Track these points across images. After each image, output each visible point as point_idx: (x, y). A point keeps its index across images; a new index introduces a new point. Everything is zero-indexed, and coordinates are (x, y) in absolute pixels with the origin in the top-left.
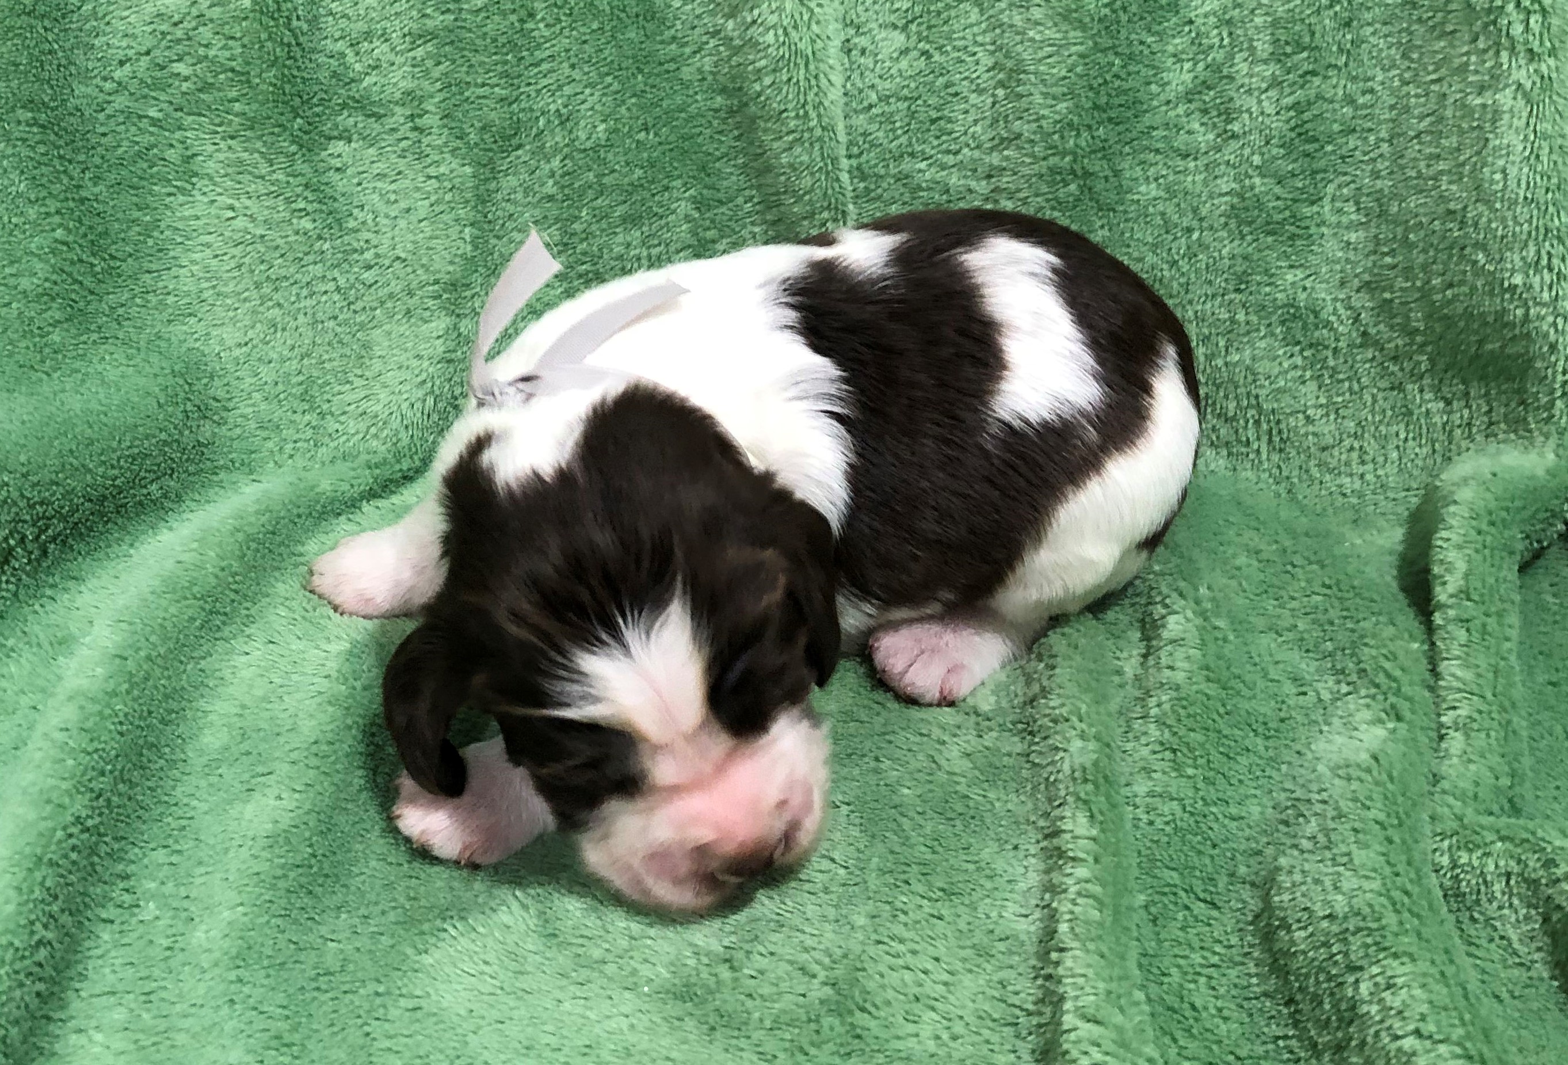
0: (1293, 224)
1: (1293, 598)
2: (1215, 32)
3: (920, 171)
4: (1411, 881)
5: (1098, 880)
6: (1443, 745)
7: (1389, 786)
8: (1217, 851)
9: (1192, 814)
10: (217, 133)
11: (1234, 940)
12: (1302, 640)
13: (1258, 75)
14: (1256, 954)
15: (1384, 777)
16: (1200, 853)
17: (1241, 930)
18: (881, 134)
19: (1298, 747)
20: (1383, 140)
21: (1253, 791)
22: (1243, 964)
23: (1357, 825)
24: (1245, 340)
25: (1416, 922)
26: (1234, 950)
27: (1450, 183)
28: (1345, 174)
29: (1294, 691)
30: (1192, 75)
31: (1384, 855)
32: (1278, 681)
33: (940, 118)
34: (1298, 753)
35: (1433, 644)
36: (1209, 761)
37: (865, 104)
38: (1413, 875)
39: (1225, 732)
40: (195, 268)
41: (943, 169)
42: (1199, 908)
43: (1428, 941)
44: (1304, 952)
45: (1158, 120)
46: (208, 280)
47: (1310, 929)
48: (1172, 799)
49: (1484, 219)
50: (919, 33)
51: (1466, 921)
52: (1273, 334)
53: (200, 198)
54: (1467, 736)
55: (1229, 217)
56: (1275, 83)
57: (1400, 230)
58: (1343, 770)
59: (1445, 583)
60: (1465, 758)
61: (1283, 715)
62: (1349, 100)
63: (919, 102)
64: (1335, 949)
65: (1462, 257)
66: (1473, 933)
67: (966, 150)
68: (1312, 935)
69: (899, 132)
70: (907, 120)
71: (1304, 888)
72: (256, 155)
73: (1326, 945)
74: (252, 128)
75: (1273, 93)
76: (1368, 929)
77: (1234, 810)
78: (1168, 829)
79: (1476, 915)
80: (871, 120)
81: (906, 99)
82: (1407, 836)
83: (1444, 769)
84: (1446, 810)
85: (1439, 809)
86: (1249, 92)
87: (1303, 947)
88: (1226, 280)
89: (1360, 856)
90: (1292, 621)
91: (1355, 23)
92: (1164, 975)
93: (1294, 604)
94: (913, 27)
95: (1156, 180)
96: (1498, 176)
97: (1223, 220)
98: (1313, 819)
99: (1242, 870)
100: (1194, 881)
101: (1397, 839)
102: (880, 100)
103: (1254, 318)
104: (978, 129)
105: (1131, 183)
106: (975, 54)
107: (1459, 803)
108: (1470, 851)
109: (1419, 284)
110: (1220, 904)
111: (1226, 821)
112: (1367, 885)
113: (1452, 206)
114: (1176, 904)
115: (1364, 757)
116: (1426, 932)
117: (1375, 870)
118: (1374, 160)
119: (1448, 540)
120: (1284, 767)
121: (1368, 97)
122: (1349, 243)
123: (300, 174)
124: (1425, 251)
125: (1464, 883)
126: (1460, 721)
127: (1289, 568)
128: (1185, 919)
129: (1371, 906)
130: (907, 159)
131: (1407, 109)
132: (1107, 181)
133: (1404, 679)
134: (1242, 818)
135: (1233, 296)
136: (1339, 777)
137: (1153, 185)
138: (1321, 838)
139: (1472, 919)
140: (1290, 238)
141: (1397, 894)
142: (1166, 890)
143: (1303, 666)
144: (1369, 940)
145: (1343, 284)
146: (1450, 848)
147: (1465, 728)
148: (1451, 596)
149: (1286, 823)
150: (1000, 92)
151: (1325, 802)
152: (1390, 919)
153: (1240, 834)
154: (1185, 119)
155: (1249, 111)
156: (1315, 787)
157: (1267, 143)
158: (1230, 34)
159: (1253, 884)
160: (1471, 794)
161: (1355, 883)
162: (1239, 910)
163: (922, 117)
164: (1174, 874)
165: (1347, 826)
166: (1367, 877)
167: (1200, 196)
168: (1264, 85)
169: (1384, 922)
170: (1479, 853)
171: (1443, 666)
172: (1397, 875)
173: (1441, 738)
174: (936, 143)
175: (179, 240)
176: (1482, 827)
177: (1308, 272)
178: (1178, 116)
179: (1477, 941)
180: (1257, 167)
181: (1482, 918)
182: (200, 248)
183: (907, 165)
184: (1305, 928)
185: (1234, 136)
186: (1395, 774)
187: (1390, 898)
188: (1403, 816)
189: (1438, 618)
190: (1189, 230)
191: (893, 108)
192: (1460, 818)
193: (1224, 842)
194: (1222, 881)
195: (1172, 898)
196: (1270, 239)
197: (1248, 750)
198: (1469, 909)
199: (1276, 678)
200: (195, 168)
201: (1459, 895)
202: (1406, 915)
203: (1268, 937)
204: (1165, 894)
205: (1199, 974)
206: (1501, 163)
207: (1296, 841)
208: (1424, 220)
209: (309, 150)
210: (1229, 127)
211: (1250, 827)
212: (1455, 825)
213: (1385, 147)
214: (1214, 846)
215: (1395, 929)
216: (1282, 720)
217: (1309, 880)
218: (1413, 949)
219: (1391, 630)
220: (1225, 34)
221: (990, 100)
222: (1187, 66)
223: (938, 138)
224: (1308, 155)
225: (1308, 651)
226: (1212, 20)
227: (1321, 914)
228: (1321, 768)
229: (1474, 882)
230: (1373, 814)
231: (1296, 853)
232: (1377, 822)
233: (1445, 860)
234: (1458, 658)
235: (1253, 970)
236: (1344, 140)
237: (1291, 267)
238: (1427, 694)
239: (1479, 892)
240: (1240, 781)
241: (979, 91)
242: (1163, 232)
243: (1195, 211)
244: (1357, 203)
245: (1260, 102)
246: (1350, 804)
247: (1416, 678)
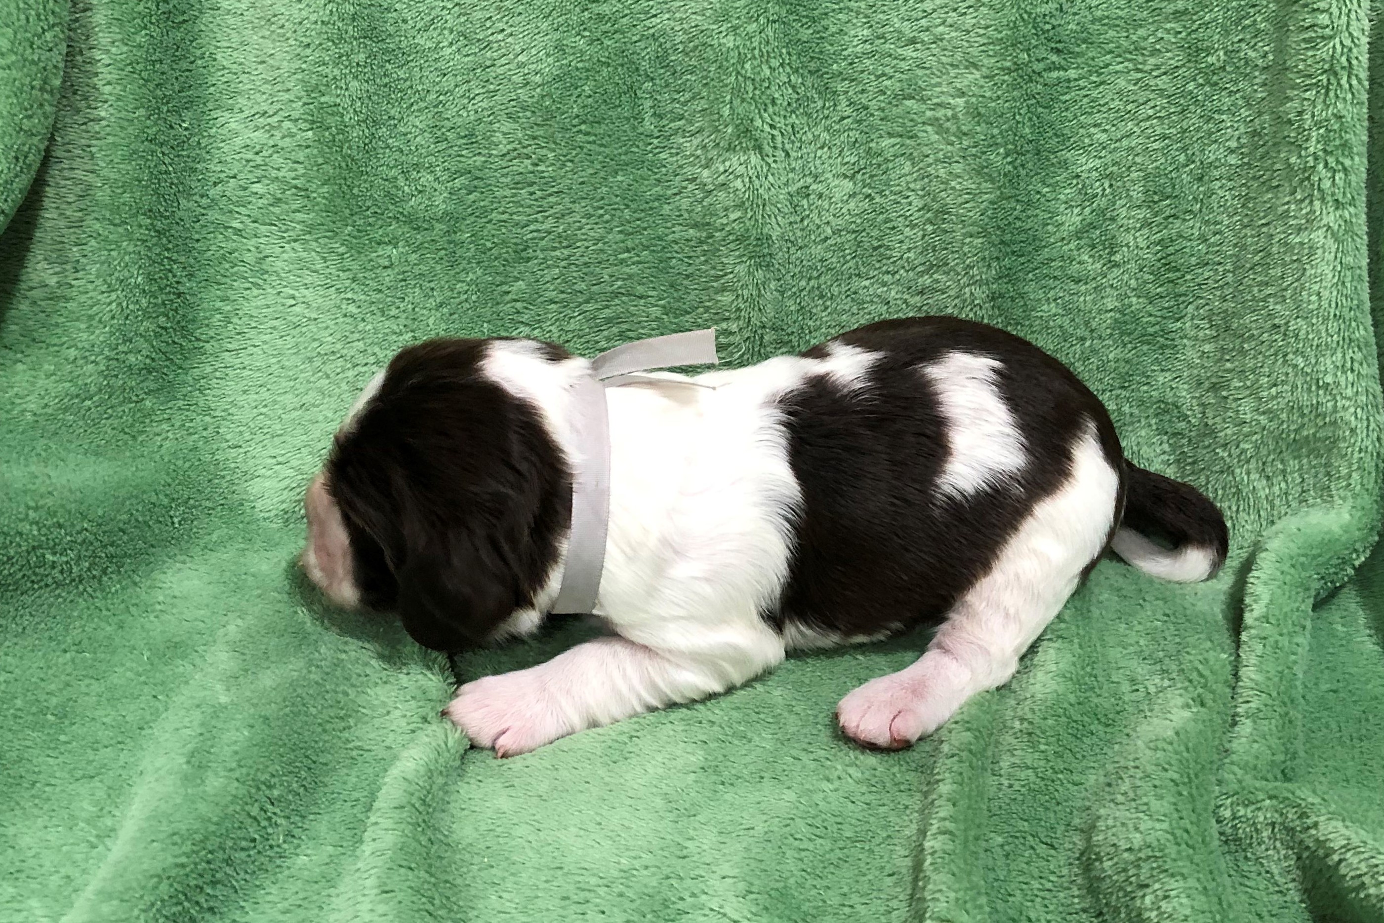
0: (1162, 336)
1: (1140, 623)
2: (1098, 183)
3: (865, 287)
4: (1192, 823)
5: (953, 819)
6: (1236, 729)
7: (1185, 754)
8: (1060, 807)
9: (1043, 779)
10: (284, 238)
11: (1065, 871)
12: (1142, 651)
13: (1134, 217)
14: (1079, 882)
15: (1182, 748)
16: (1047, 809)
17: (1071, 864)
18: (834, 260)
19: (1126, 731)
20: (1229, 271)
21: (1092, 764)
22: (1069, 889)
23: (1157, 783)
24: (1130, 429)
25: (1191, 851)
26: (1063, 879)
27: (1276, 304)
28: (1202, 298)
29: (1129, 689)
30: (1080, 218)
31: (1175, 804)
32: (1118, 683)
33: (880, 246)
34: (1128, 735)
35: (1239, 656)
36: (1059, 740)
37: (823, 237)
38: (1194, 819)
39: (1075, 718)
40: (265, 347)
41: (884, 286)
42: (1042, 849)
43: (1198, 865)
44: (1110, 877)
45: (1055, 254)
46: (274, 356)
47: (1116, 860)
48: (1028, 768)
49: (1303, 332)
50: (863, 181)
51: (1241, 859)
52: (1150, 426)
53: (270, 290)
54: (1255, 722)
55: (1113, 329)
56: (1147, 224)
57: (1238, 341)
58: (1153, 746)
59: (1252, 610)
60: (1251, 739)
61: (1118, 708)
62: (1204, 239)
63: (864, 234)
64: (1130, 873)
65: (1285, 361)
66: (1245, 868)
67: (902, 271)
68: (1117, 863)
69: (849, 257)
70: (854, 248)
71: (1114, 830)
72: (313, 253)
73: (1125, 870)
74: (310, 233)
75: (1145, 231)
76: (1155, 857)
77: (1076, 778)
78: (1023, 790)
79: (1249, 855)
80: (827, 249)
81: (854, 232)
82: (1194, 791)
83: (1235, 745)
84: (1232, 776)
85: (1226, 776)
86: (1127, 230)
87: (1109, 872)
88: (1113, 379)
89: (1155, 805)
90: (1136, 639)
91: (1206, 178)
92: (1010, 895)
93: (1140, 628)
94: (859, 176)
95: (1055, 300)
96: (1314, 298)
97: (1109, 331)
98: (1127, 780)
99: (1076, 821)
100: (1040, 829)
101: (1185, 793)
102: (834, 233)
103: (1136, 411)
104: (911, 255)
105: (1034, 303)
106: (908, 197)
107: (1241, 772)
108: (1247, 806)
109: (1248, 383)
110: (1056, 846)
111: (1069, 786)
112: (1158, 826)
113: (1277, 321)
114: (1024, 844)
115: (1170, 733)
116: (1197, 859)
117: (1165, 815)
118: (1222, 287)
119: (1258, 578)
120: (1116, 747)
121: (1218, 237)
122: (1204, 353)
123: (349, 270)
124: (1255, 357)
125: (1241, 831)
126: (1251, 712)
127: (1141, 601)
128: (1030, 857)
129: (1158, 840)
130: (855, 279)
131: (1244, 248)
132: (1013, 301)
133: (1211, 678)
134: (1082, 784)
135: (1119, 392)
136: (1150, 748)
137: (1053, 305)
138: (1131, 795)
139: (1246, 858)
140: (1161, 348)
141: (1179, 833)
142: (1018, 834)
143: (1139, 670)
144: (1155, 865)
145: (1200, 384)
146: (1232, 804)
147: (1252, 716)
148: (1256, 619)
149: (1109, 785)
150: (929, 228)
151: (1137, 767)
152: (1172, 850)
153: (1078, 795)
154: (1075, 253)
155: (1127, 245)
156: (1131, 757)
157: (1141, 271)
158: (1111, 186)
159: (1082, 831)
160: (1251, 765)
161: (1150, 824)
162: (1070, 850)
163: (866, 245)
164: (1026, 824)
165: (1150, 784)
166: (1158, 820)
167: (1090, 312)
168: (1138, 225)
169: (1167, 851)
170: (1253, 807)
171: (1243, 672)
172: (1181, 818)
173: (1234, 724)
174: (878, 265)
175: (254, 325)
176: (1256, 789)
177: (1174, 375)
178: (1071, 250)
179: (1247, 874)
180: (1134, 290)
181: (1253, 857)
182: (269, 331)
183: (856, 283)
184: (1111, 859)
185: (1117, 265)
186: (1190, 745)
187: (1173, 834)
188: (1192, 776)
189: (1244, 636)
190: (1083, 339)
191: (843, 239)
192: (1240, 782)
193: (1066, 801)
194: (1060, 829)
195: (1022, 841)
196: (1145, 348)
197: (1092, 734)
198: (1244, 850)
199: (1116, 680)
200: (264, 267)
201: (1238, 840)
202: (1184, 846)
203: (1087, 868)
204: (1017, 837)
205: (1037, 896)
206: (1316, 287)
207: (1113, 797)
208: (1255, 332)
209: (359, 253)
210: (1113, 258)
211: (1086, 790)
212: (1236, 787)
213: (1230, 277)
214: (1058, 804)
215: (1173, 856)
216: (1118, 713)
217: (1118, 824)
218: (1185, 871)
219: (1209, 644)
220: (1106, 185)
221: (921, 233)
222: (1076, 211)
223: (879, 261)
224: (1172, 281)
225: (1144, 659)
226: (1095, 174)
227: (1123, 848)
228: (1139, 743)
229: (1248, 830)
230: (1171, 774)
231: (1112, 805)
232: (1172, 780)
233: (1228, 814)
234: (1255, 665)
235: (1077, 893)
236: (1200, 271)
237: (1162, 370)
238: (1228, 690)
239: (1252, 837)
240: (1084, 757)
241: (912, 226)
242: (1061, 340)
243: (1087, 324)
244: (1211, 321)
245: (1135, 238)
246: (1154, 768)
247: (1222, 679)
